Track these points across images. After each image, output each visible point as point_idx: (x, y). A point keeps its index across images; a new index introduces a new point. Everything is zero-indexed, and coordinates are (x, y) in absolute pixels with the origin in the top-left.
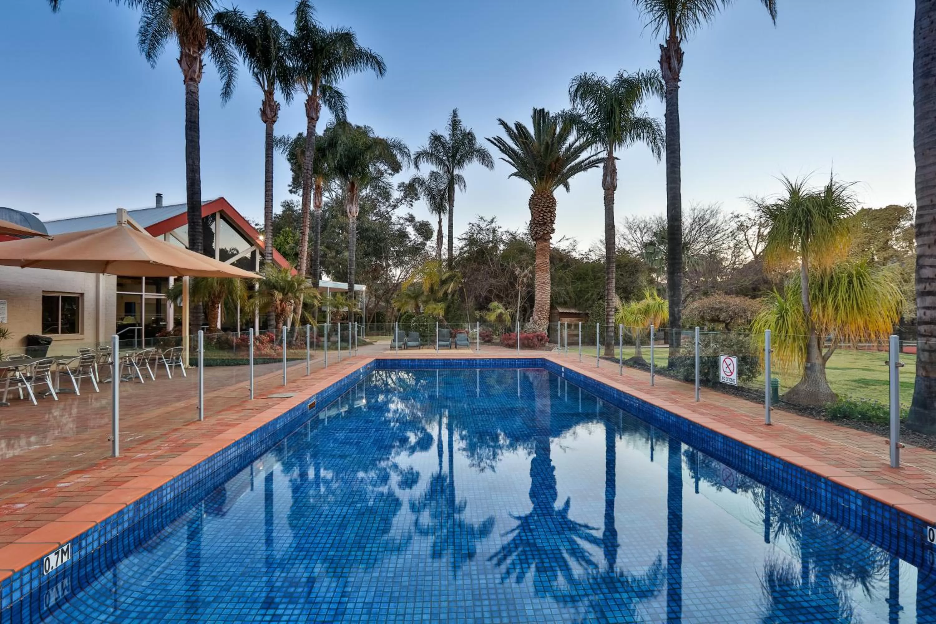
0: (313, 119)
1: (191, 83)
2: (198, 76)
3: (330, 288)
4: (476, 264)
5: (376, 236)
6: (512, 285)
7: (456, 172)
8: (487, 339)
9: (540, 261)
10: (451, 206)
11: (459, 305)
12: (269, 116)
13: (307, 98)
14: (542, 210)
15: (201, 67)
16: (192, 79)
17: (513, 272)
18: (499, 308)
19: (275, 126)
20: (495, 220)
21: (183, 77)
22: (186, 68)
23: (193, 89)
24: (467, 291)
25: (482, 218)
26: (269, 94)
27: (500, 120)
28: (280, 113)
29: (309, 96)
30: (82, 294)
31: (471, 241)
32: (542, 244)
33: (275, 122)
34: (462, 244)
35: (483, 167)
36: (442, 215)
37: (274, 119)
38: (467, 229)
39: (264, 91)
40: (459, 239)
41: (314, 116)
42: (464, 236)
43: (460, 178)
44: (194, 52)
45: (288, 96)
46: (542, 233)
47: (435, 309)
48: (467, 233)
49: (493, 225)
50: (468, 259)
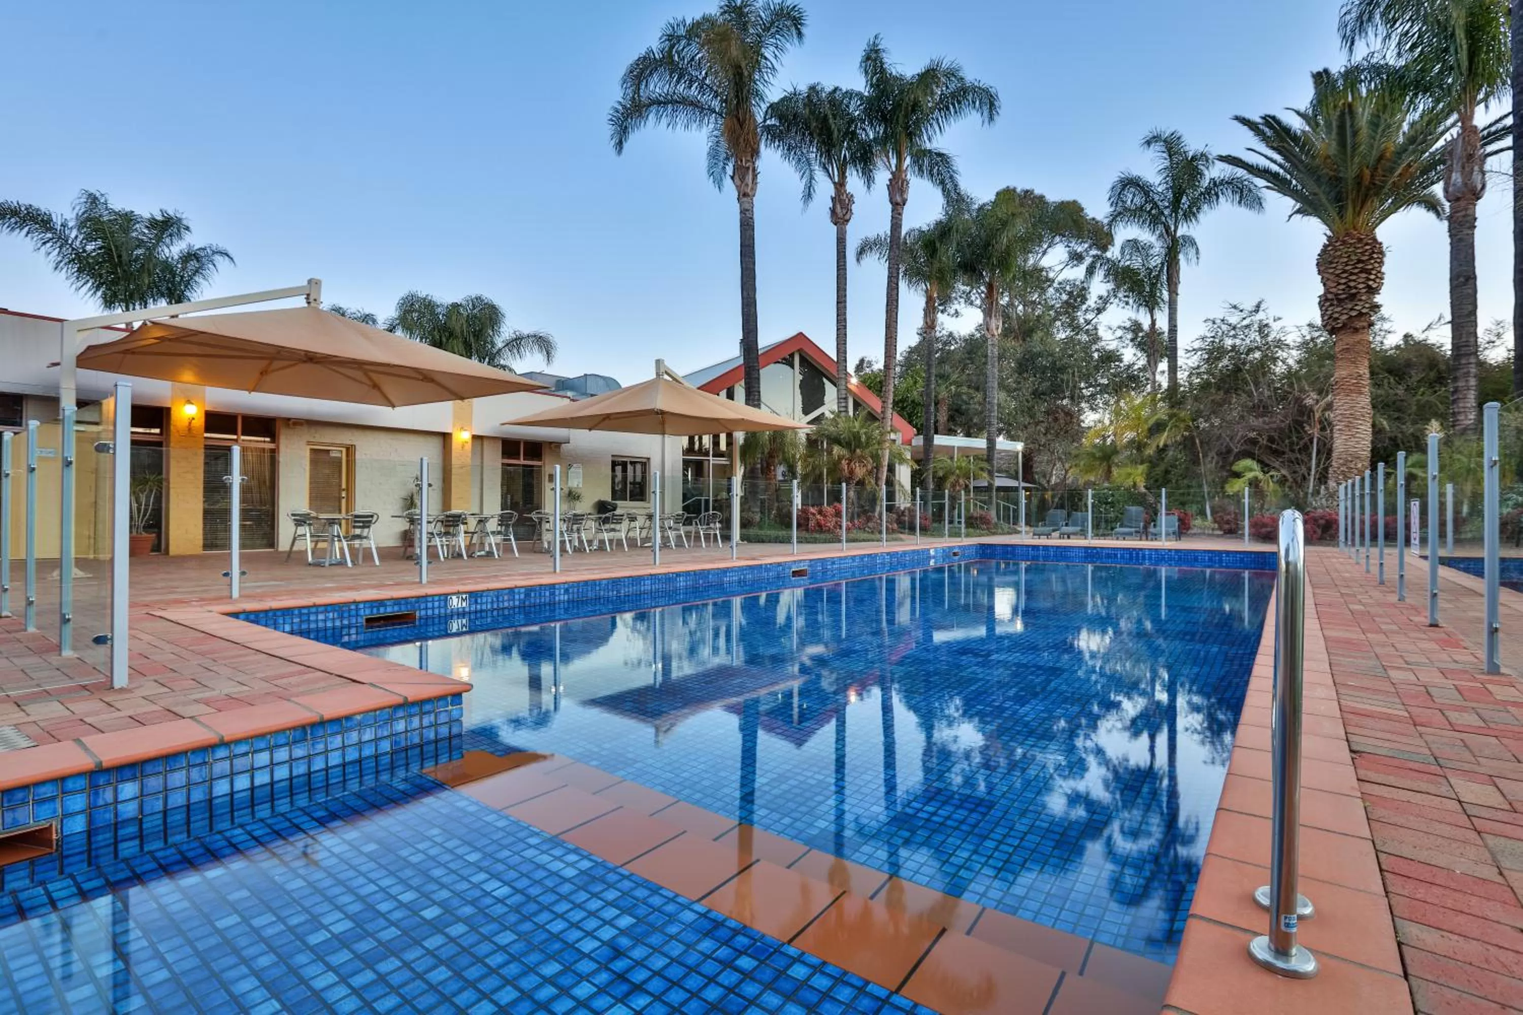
0: (897, 204)
1: (745, 199)
2: (752, 189)
3: (959, 448)
4: (1222, 393)
5: (1054, 363)
6: (1298, 426)
7: (1182, 230)
8: (1227, 527)
9: (1344, 373)
10: (1173, 292)
11: (1187, 468)
12: (840, 215)
13: (890, 176)
14: (1345, 272)
15: (755, 176)
16: (745, 195)
17: (1298, 400)
18: (1251, 470)
19: (849, 227)
20: (1263, 306)
21: (736, 194)
22: (739, 183)
23: (747, 206)
24: (1201, 443)
25: (1235, 307)
26: (840, 185)
27: (1237, 118)
28: (854, 207)
29: (892, 173)
30: (649, 459)
31: (1214, 352)
32: (1348, 339)
33: (848, 221)
34: (1194, 360)
35: (1243, 211)
36: (1156, 311)
37: (847, 217)
38: (1203, 330)
39: (834, 183)
40: (1188, 351)
41: (899, 199)
42: (1197, 345)
43: (1190, 241)
44: (747, 161)
45: (869, 180)
46: (1345, 317)
47: (1130, 474)
48: (1203, 339)
49: (1261, 316)
50: (1205, 386)
